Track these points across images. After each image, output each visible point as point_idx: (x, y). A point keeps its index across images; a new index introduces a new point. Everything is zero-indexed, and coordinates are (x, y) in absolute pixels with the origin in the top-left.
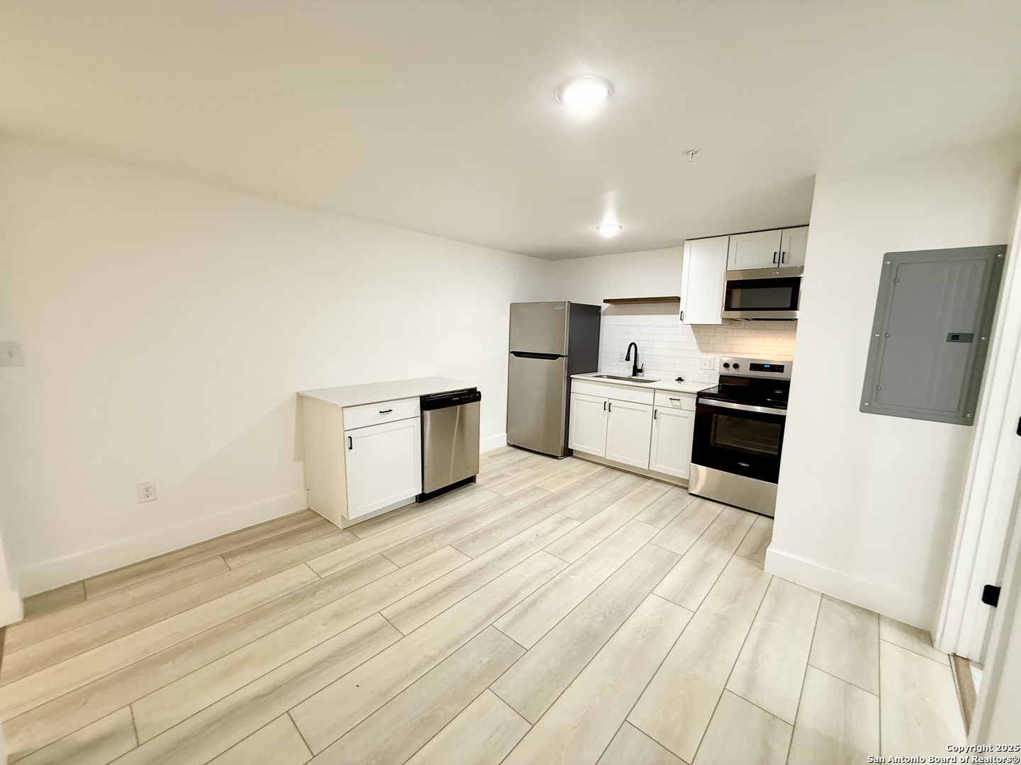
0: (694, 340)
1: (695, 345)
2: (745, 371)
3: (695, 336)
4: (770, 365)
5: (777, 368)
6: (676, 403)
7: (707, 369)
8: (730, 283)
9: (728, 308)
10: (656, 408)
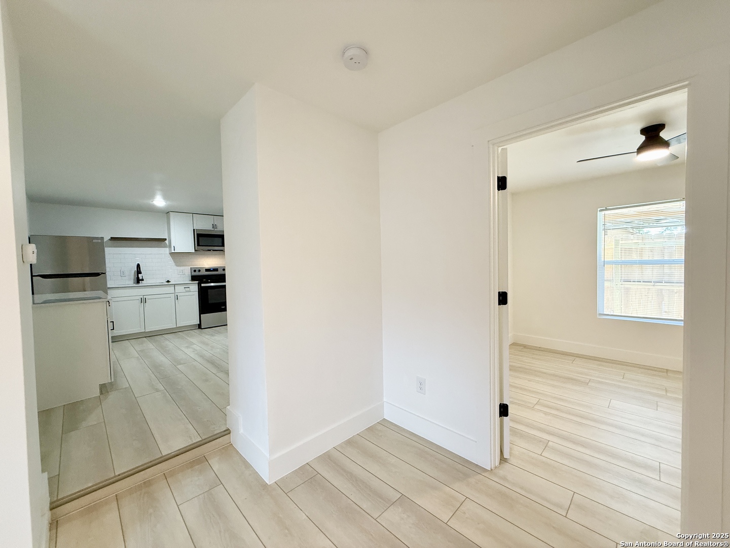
0: (172, 261)
1: (174, 264)
2: (204, 273)
3: (172, 258)
4: (213, 269)
5: (216, 270)
6: (188, 289)
7: (181, 274)
8: (198, 234)
9: (198, 245)
10: (176, 294)
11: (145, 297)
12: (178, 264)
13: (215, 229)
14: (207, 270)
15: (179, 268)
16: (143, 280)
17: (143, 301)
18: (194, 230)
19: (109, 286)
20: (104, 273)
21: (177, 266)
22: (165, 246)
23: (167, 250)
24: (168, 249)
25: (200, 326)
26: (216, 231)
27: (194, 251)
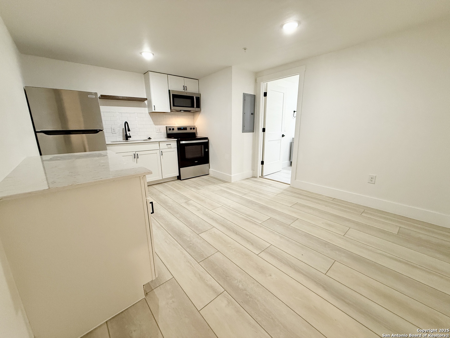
0: (151, 120)
1: (152, 122)
2: (176, 131)
3: (151, 118)
4: (183, 128)
5: (185, 129)
6: (169, 146)
7: (159, 132)
8: (173, 95)
9: (174, 106)
10: (161, 150)
11: (137, 153)
12: (156, 123)
13: (185, 91)
14: (179, 129)
15: (157, 127)
16: (130, 137)
17: (136, 156)
18: (169, 91)
19: (107, 143)
20: (102, 130)
21: (155, 124)
22: (145, 107)
23: (146, 110)
24: (147, 108)
25: (179, 178)
26: (187, 93)
27: (170, 112)
